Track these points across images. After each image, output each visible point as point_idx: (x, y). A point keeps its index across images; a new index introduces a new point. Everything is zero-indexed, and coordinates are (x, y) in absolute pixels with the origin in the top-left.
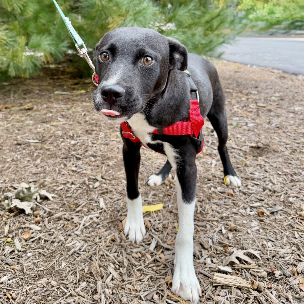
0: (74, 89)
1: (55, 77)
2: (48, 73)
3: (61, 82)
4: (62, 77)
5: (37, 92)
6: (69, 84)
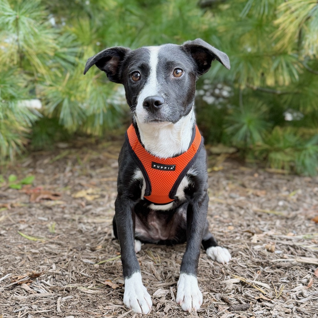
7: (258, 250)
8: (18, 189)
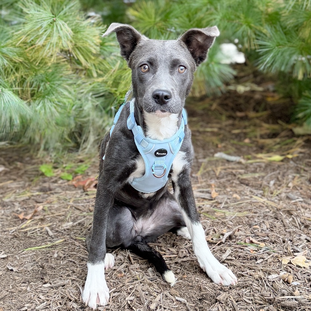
0: (261, 148)
1: (239, 114)
2: (227, 105)
3: (245, 127)
4: (252, 114)
6: (258, 132)
7: (272, 280)
8: (68, 181)
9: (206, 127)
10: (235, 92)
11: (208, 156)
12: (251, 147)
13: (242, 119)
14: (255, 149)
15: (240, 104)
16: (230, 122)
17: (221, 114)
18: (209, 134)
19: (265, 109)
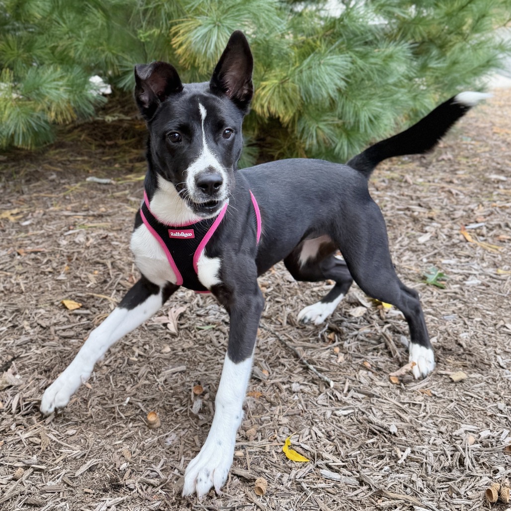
0: (131, 171)
1: (108, 143)
3: (115, 154)
4: (121, 142)
5: (54, 176)
6: (128, 158)
9: (76, 157)
10: (104, 122)
11: (80, 181)
12: (121, 171)
13: (111, 146)
14: (124, 172)
15: (109, 133)
16: (100, 150)
17: (90, 144)
18: (79, 162)
19: (134, 137)
